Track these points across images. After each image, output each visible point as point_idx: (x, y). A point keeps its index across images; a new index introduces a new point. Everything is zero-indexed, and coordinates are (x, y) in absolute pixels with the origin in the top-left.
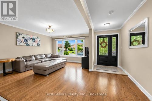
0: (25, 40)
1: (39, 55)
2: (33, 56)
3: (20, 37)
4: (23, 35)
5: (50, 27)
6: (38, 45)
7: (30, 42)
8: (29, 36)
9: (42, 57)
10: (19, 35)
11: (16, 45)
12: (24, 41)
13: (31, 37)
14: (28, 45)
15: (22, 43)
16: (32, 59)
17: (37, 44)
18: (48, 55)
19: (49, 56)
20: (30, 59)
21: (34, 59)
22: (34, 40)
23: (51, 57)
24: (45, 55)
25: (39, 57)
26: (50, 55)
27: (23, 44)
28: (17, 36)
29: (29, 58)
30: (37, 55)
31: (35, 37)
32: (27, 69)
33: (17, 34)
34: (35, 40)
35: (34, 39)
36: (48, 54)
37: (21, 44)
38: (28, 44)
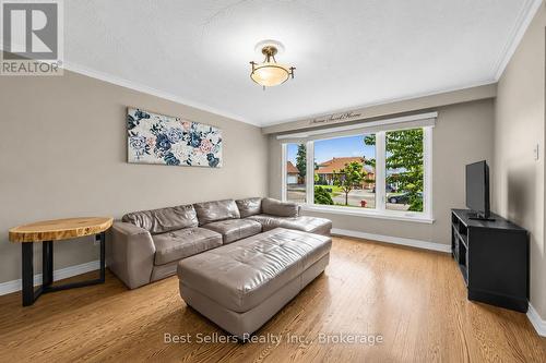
0: (164, 141)
1: (215, 203)
2: (189, 206)
3: (143, 129)
4: (153, 121)
5: (269, 52)
6: (213, 161)
7: (180, 149)
8: (178, 125)
9: (226, 211)
10: (136, 118)
11: (127, 160)
12: (158, 145)
13: (182, 129)
14: (172, 161)
15: (151, 151)
16: (185, 222)
17: (210, 157)
18: (251, 204)
19: (254, 206)
20: (176, 224)
21: (196, 221)
22: (195, 140)
23: (261, 212)
24: (236, 202)
25: (212, 214)
26: (258, 203)
27: (152, 157)
28: (130, 123)
29: (175, 216)
30: (207, 204)
31: (199, 128)
32: (159, 272)
33: (132, 113)
34: (200, 140)
35: (196, 137)
36: (250, 199)
37: (145, 157)
38: (171, 155)
